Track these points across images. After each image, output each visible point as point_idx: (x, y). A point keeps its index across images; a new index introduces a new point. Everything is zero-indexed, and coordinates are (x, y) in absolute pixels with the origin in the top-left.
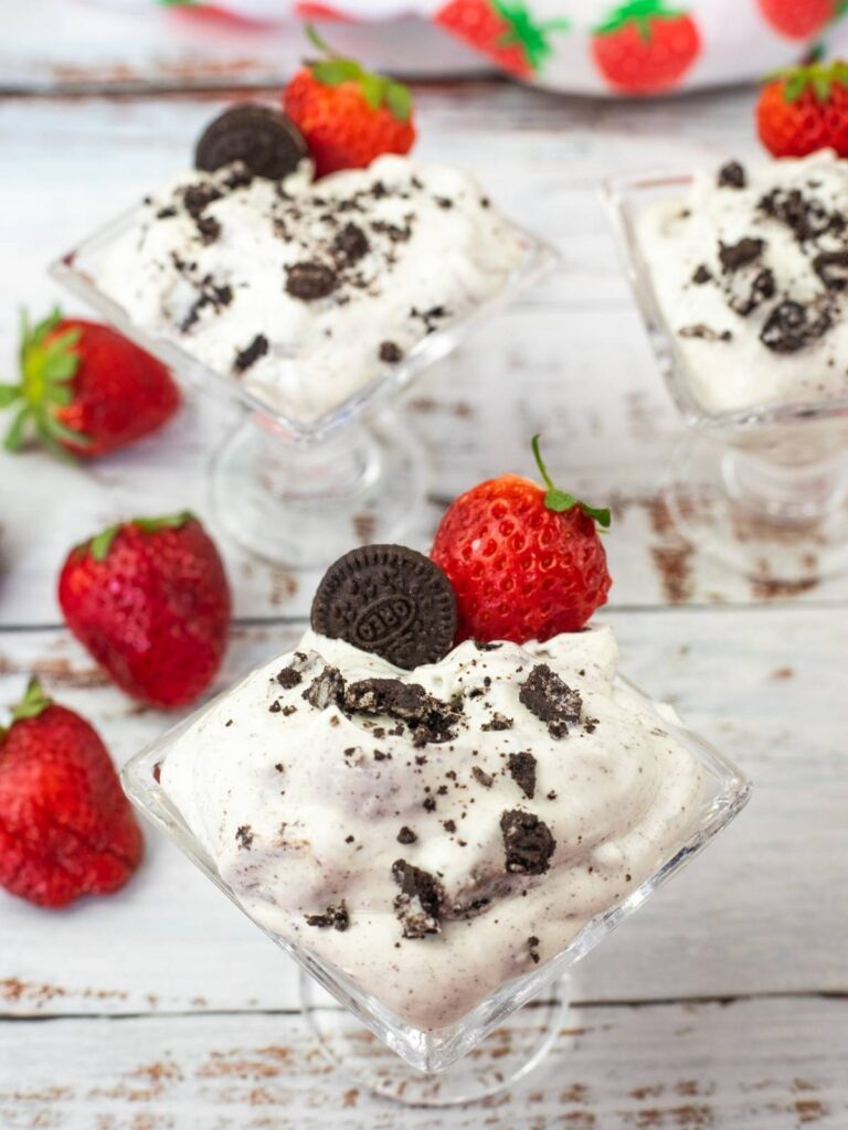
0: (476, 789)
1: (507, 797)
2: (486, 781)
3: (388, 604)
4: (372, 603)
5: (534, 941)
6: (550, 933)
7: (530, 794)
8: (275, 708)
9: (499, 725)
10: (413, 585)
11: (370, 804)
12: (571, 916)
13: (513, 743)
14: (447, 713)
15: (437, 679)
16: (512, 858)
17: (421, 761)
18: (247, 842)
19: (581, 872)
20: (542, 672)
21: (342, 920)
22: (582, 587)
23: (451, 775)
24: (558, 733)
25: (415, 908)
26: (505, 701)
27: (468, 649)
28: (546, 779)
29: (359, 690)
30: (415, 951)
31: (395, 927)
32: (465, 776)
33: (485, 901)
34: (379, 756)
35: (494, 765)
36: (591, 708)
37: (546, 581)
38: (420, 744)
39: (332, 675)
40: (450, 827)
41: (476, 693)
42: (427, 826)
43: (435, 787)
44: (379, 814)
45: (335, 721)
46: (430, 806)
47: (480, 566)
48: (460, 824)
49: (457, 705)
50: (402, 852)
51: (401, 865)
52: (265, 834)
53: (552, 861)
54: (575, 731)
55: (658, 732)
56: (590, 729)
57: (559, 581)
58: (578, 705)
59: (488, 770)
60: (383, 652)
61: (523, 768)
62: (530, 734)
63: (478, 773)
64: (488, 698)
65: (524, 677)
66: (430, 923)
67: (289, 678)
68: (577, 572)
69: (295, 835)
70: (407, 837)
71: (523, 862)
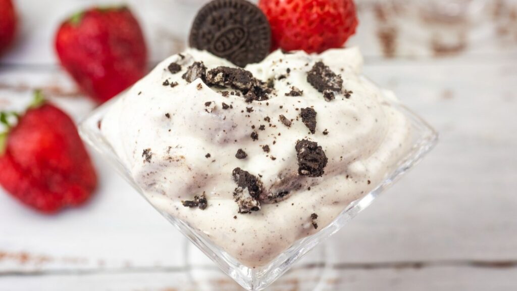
0: (281, 127)
1: (300, 133)
2: (288, 124)
3: (232, 30)
4: (223, 30)
5: (314, 216)
6: (324, 212)
7: (313, 131)
8: (166, 84)
9: (295, 93)
10: (246, 19)
11: (221, 135)
12: (336, 203)
13: (303, 103)
14: (265, 87)
15: (260, 71)
16: (302, 166)
17: (249, 110)
18: (149, 158)
19: (342, 178)
20: (320, 65)
21: (203, 203)
22: (341, 23)
23: (267, 119)
24: (329, 97)
25: (246, 195)
26: (299, 81)
27: (278, 54)
28: (322, 123)
29: (214, 73)
30: (246, 221)
31: (234, 206)
32: (275, 120)
33: (287, 193)
34: (225, 107)
35: (292, 114)
36: (347, 85)
37: (322, 18)
38: (249, 100)
39: (199, 64)
40: (266, 149)
41: (282, 77)
42: (252, 149)
43: (258, 126)
44: (225, 141)
45: (200, 86)
46: (254, 137)
47: (284, 11)
48: (272, 147)
49: (271, 84)
50: (238, 164)
51: (237, 170)
52: (159, 155)
53: (326, 169)
54: (338, 97)
55: (385, 103)
56: (348, 95)
57: (328, 20)
58: (340, 83)
59: (288, 117)
60: (229, 58)
61: (308, 117)
62: (312, 98)
63: (283, 119)
64: (288, 80)
65: (310, 68)
66: (254, 203)
67: (175, 68)
68: (339, 15)
69: (175, 153)
70: (242, 155)
71: (309, 168)
